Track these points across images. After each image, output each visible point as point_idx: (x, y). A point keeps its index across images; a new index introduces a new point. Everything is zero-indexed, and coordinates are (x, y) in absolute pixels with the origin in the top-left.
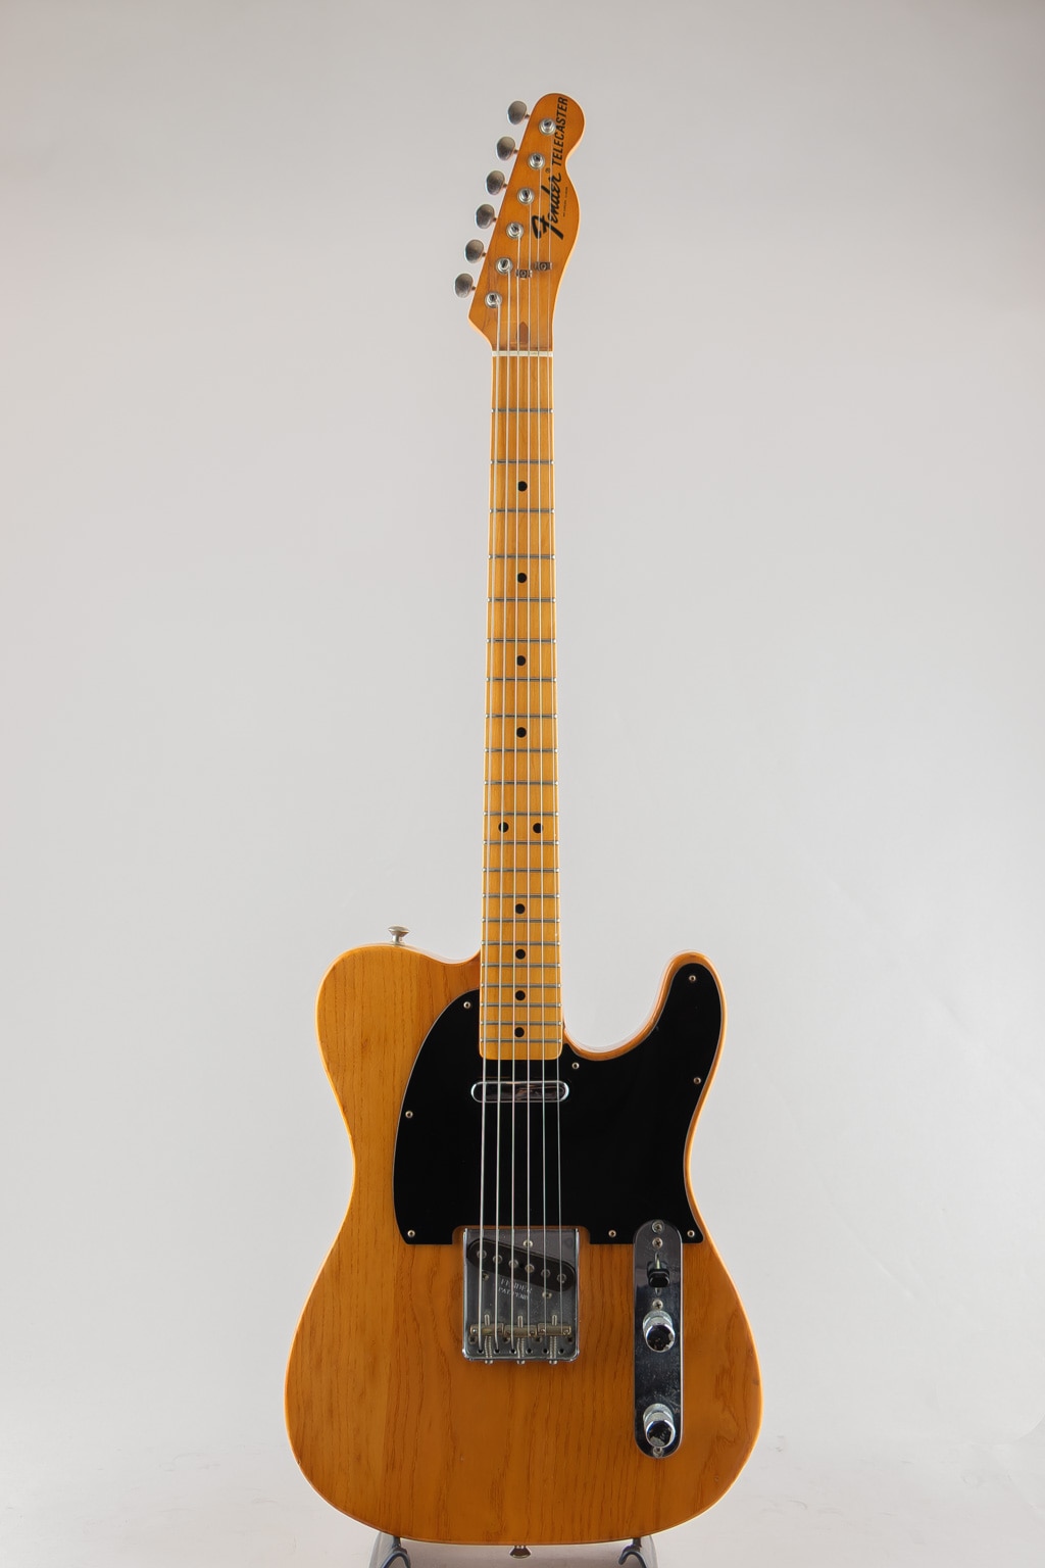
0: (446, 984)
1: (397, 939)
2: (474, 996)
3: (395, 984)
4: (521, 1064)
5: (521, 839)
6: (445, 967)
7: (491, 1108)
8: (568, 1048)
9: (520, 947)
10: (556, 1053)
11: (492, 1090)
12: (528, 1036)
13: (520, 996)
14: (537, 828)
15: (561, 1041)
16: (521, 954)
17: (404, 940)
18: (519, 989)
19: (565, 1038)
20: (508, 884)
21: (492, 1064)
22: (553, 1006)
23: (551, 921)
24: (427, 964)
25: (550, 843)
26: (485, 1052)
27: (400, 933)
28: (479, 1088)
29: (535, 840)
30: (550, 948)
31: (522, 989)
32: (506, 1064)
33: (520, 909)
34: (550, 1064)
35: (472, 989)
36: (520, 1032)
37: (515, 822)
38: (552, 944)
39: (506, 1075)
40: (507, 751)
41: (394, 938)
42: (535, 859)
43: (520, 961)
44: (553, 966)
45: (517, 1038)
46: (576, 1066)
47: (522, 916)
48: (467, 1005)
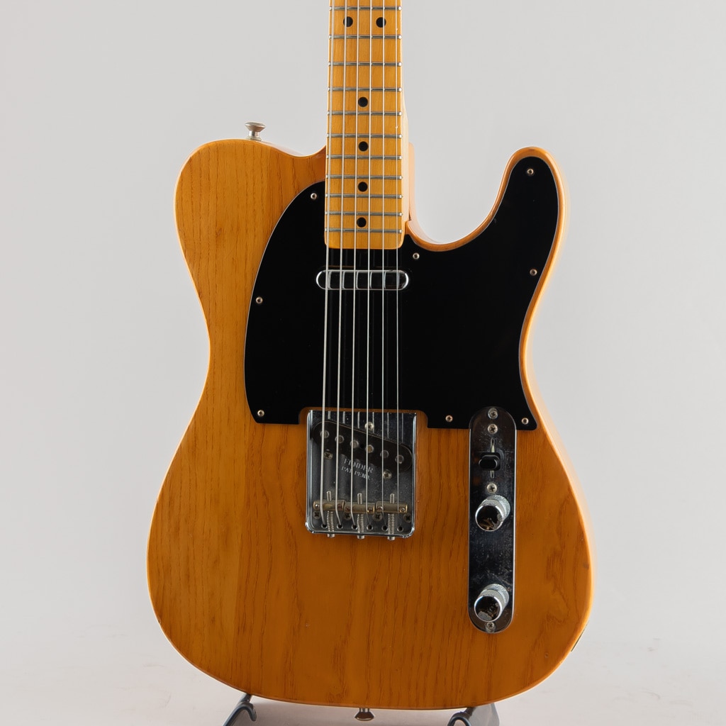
0: (294, 176)
1: (253, 134)
2: (319, 188)
3: (247, 175)
4: (362, 253)
5: (365, 34)
6: (294, 160)
7: (334, 295)
8: (409, 238)
9: (363, 140)
10: (398, 244)
11: (335, 278)
12: (369, 226)
13: (363, 187)
14: (380, 22)
15: (402, 231)
16: (363, 146)
17: (259, 135)
18: (362, 181)
19: (406, 228)
20: (351, 78)
21: (335, 252)
22: (394, 197)
23: (393, 114)
24: (277, 156)
25: (392, 37)
26: (329, 242)
27: (256, 128)
28: (323, 277)
29: (378, 34)
30: (391, 140)
31: (365, 181)
32: (349, 253)
33: (363, 102)
34: (390, 253)
35: (319, 180)
36: (362, 222)
37: (359, 16)
38: (393, 137)
39: (348, 264)
41: (251, 132)
42: (377, 53)
43: (362, 153)
44: (393, 158)
45: (358, 227)
46: (416, 256)
47: (364, 109)
48: (314, 196)
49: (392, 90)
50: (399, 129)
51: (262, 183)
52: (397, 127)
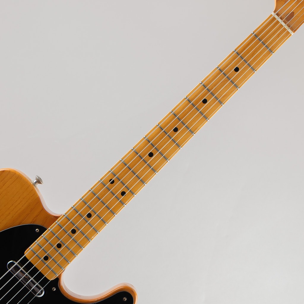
0: (37, 216)
1: (36, 183)
2: (43, 230)
3: (19, 198)
4: (36, 270)
5: (114, 192)
6: (43, 209)
7: (10, 275)
8: (57, 280)
9: (76, 229)
10: (52, 278)
11: (17, 268)
12: (48, 262)
13: (59, 246)
14: (123, 193)
15: (57, 275)
16: (74, 232)
17: (38, 185)
18: (61, 243)
19: (60, 276)
20: (94, 203)
21: (26, 259)
22: (67, 261)
23: (96, 231)
24: (37, 202)
25: (122, 203)
26: (27, 253)
27: (39, 181)
28: (13, 264)
29: (118, 197)
30: (86, 239)
31: (62, 244)
32: (31, 265)
33: (89, 216)
34: (46, 280)
35: (45, 226)
36: (46, 258)
37: (117, 184)
38: (88, 239)
39: (27, 269)
40: (140, 156)
41: (35, 181)
42: (112, 203)
43: (71, 233)
44: (80, 247)
45: (43, 259)
46: (54, 289)
47: (87, 218)
48: (37, 230)
49: (104, 222)
50: (93, 238)
51: (23, 206)
52: (93, 237)
